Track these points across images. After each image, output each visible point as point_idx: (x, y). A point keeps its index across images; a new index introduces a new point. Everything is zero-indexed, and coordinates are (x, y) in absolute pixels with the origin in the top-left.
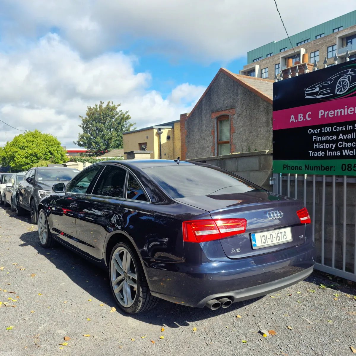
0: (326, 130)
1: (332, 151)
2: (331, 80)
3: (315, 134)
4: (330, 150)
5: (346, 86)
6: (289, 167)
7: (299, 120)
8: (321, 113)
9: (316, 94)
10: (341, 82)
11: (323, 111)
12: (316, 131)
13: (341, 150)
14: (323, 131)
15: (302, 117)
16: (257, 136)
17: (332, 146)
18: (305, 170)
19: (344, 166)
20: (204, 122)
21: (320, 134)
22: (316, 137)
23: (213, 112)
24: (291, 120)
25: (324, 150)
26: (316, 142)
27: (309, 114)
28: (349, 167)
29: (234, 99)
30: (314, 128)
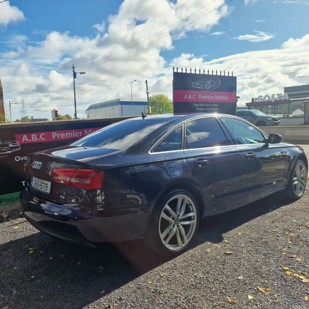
3: (197, 107)
5: (209, 86)
8: (200, 96)
9: (197, 86)
10: (207, 84)
12: (198, 105)
14: (201, 106)
15: (190, 97)
24: (185, 97)
27: (194, 96)
30: (197, 103)
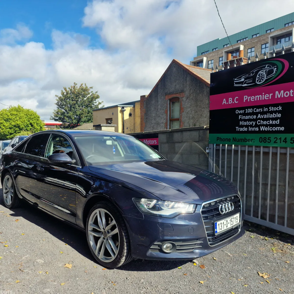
0: (249, 111)
1: (253, 127)
2: (253, 73)
3: (241, 114)
4: (251, 126)
5: (263, 77)
6: (221, 139)
7: (229, 103)
8: (246, 98)
9: (242, 83)
10: (260, 75)
11: (247, 96)
12: (242, 112)
13: (259, 126)
14: (247, 112)
15: (231, 101)
16: (201, 115)
17: (253, 123)
18: (233, 141)
19: (261, 139)
20: (159, 103)
21: (245, 114)
22: (241, 116)
23: (166, 94)
24: (223, 103)
25: (247, 126)
26: (241, 120)
27: (237, 98)
28: (264, 140)
29: (183, 85)
30: (240, 109)
